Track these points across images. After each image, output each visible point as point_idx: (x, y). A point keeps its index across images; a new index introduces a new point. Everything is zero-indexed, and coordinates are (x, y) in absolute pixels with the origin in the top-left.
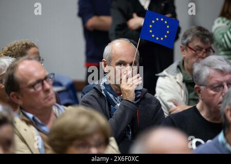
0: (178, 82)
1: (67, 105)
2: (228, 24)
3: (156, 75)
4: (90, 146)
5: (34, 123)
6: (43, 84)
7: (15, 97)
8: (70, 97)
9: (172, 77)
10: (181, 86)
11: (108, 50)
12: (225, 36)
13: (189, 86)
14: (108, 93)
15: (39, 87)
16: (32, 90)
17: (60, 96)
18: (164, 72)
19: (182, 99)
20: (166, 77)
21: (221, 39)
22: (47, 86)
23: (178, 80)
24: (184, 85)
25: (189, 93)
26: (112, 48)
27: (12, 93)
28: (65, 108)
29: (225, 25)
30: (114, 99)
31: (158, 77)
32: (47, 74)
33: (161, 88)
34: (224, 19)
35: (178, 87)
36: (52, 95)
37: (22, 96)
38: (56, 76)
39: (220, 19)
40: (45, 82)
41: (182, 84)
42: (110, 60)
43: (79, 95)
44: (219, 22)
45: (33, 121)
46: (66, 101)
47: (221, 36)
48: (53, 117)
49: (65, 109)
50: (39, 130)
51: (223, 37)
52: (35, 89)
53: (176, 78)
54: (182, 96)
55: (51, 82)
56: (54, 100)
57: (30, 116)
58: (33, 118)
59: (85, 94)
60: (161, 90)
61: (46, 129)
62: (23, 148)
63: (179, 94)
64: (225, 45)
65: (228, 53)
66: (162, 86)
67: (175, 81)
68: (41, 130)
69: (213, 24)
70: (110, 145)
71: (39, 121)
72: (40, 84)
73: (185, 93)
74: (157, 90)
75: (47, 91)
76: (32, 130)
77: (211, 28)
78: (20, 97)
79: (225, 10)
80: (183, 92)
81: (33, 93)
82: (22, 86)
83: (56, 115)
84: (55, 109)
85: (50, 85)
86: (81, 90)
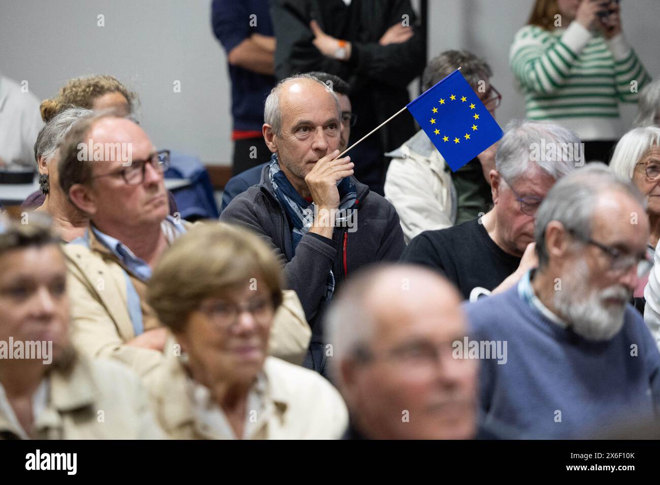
0: (433, 171)
1: (192, 218)
2: (545, 41)
3: (387, 154)
4: (239, 311)
5: (121, 257)
6: (144, 171)
7: (81, 195)
8: (199, 203)
9: (421, 159)
10: (441, 180)
11: (272, 103)
12: (538, 66)
13: (459, 180)
14: (286, 198)
15: (134, 176)
16: (119, 182)
17: (178, 198)
18: (404, 149)
19: (441, 209)
20: (408, 160)
21: (528, 72)
22: (154, 175)
23: (433, 166)
24: (447, 177)
25: (458, 195)
26: (280, 97)
27: (75, 187)
28: (189, 224)
29: (537, 42)
30: (298, 213)
31: (390, 159)
32: (154, 149)
33: (396, 185)
34: (538, 30)
35: (435, 181)
36: (162, 196)
37: (96, 194)
38: (172, 156)
39: (528, 29)
40: (148, 166)
41: (442, 174)
42: (279, 123)
43: (219, 197)
44: (525, 35)
45: (117, 254)
46: (191, 210)
47: (528, 67)
48: (162, 245)
49: (187, 228)
50: (130, 273)
51: (533, 68)
52: (126, 181)
53: (429, 161)
54: (442, 203)
55: (162, 169)
56: (165, 209)
57: (112, 242)
58: (118, 246)
59: (231, 198)
60: (396, 189)
61: (145, 270)
62: (94, 314)
63: (436, 197)
64: (537, 87)
65: (545, 103)
66: (398, 181)
67: (427, 168)
68: (135, 273)
69: (512, 41)
70: (284, 306)
71: (131, 254)
72: (138, 171)
73: (450, 194)
74: (388, 188)
75: (152, 187)
76: (115, 271)
77: (508, 50)
78: (91, 196)
79: (540, 10)
80: (445, 191)
81: (121, 190)
82: (97, 172)
83: (168, 241)
84: (165, 227)
85: (159, 173)
86: (221, 188)
